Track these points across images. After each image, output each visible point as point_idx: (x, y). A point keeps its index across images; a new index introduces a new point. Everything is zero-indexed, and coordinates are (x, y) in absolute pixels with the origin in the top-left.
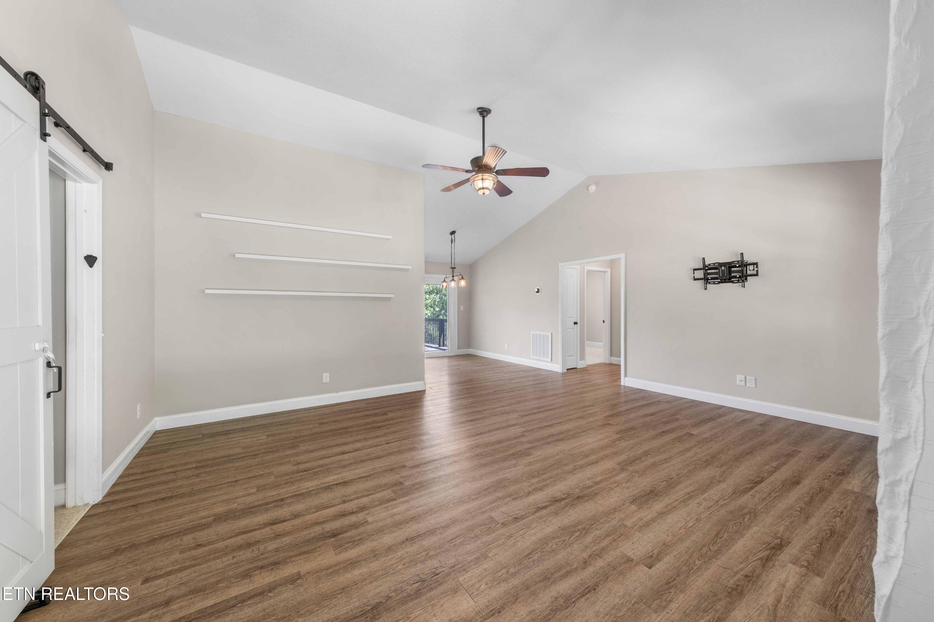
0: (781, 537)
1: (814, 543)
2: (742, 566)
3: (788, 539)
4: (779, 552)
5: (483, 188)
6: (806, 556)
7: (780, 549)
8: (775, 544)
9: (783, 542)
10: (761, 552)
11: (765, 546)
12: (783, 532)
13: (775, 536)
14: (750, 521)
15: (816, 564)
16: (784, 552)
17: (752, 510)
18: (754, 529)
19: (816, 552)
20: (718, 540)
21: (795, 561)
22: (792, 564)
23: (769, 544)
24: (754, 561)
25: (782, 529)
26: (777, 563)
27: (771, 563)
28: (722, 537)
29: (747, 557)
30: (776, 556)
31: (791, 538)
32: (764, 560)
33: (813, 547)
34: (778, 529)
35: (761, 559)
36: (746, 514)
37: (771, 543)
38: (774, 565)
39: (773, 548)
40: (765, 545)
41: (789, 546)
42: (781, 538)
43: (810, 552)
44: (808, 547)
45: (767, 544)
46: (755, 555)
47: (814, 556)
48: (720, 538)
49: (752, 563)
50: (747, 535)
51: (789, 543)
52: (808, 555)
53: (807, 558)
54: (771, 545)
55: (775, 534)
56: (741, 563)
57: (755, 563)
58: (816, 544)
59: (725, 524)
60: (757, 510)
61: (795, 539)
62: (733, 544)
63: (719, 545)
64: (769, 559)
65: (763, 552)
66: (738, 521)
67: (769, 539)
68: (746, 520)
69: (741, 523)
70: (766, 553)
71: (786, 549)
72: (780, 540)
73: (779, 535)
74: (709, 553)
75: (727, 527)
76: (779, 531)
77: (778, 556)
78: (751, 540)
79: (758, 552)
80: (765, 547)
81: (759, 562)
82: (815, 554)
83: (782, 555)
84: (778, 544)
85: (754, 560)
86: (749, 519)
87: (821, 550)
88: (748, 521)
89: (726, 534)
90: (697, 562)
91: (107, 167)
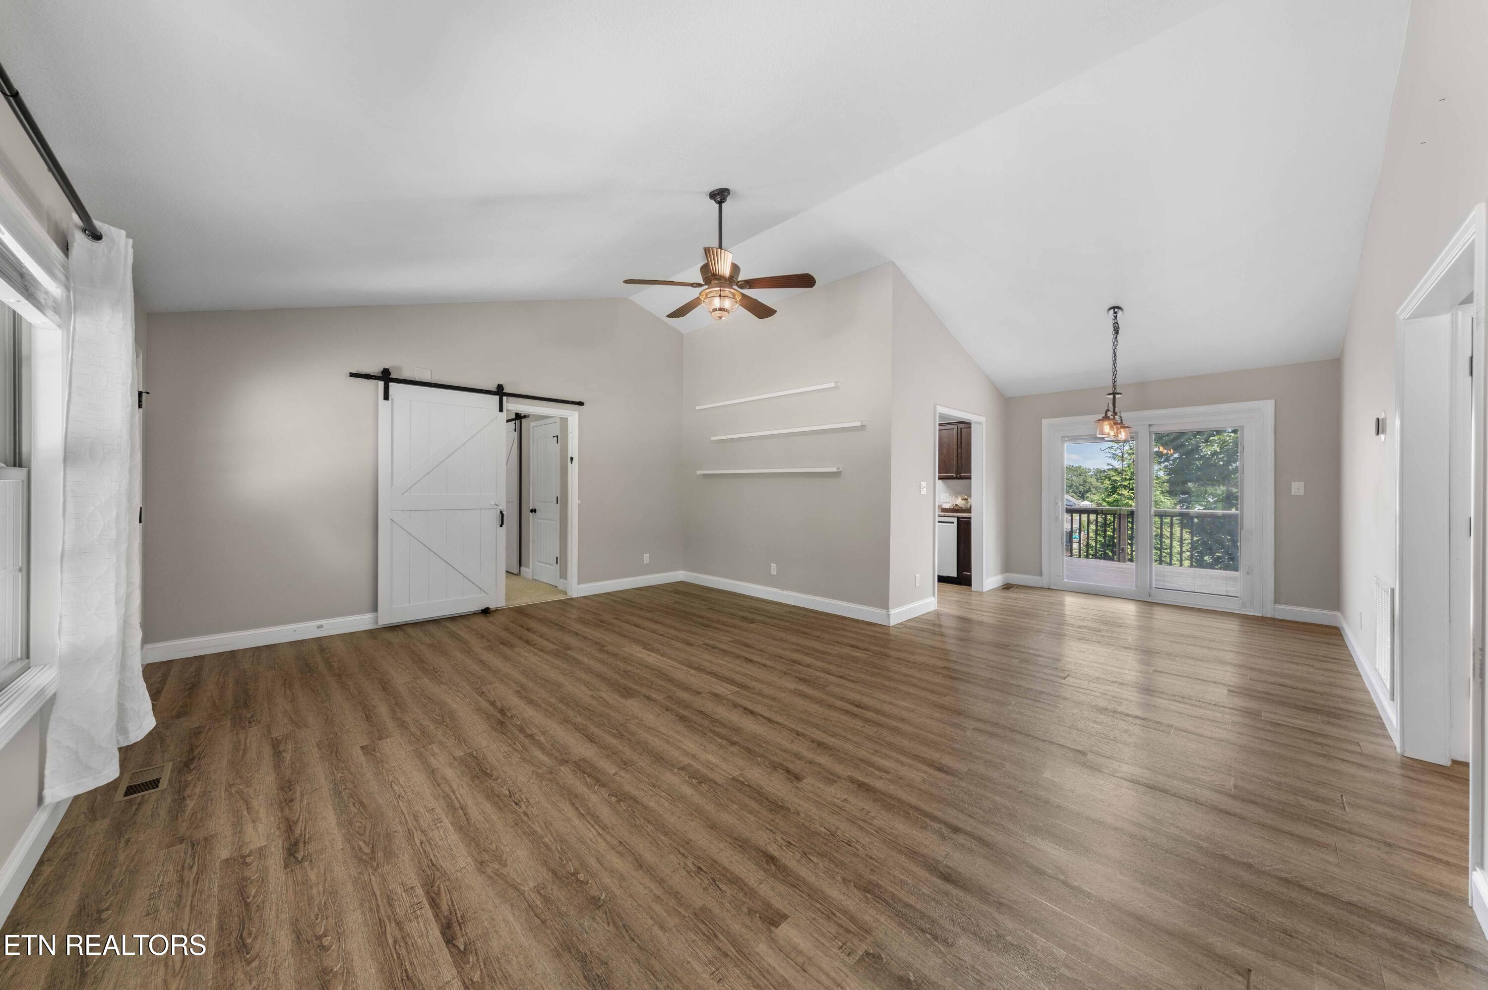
0: (303, 864)
1: (257, 898)
2: (305, 803)
3: (292, 871)
4: (287, 845)
6: (255, 869)
7: (289, 849)
8: (299, 848)
9: (292, 859)
10: (303, 829)
11: (307, 837)
12: (306, 872)
13: (308, 857)
14: (357, 848)
15: (237, 870)
16: (281, 850)
17: (375, 864)
18: (340, 844)
19: (246, 886)
20: (353, 800)
21: (261, 852)
22: (262, 846)
23: (305, 843)
24: (300, 815)
25: (313, 876)
26: (277, 833)
27: (283, 827)
28: (355, 806)
29: (309, 813)
30: (284, 838)
31: (289, 875)
32: (292, 824)
33: (254, 891)
34: (316, 870)
35: (296, 823)
36: (373, 852)
37: (305, 846)
38: (279, 828)
39: (296, 843)
40: (309, 838)
41: (282, 862)
42: (301, 862)
43: (252, 878)
44: (261, 884)
45: (307, 841)
46: (305, 820)
47: (245, 879)
48: (354, 804)
49: (300, 812)
50: (337, 829)
51: (286, 866)
52: (252, 873)
53: (250, 869)
54: (301, 845)
55: (311, 861)
56: (308, 804)
57: (297, 814)
58: (254, 897)
59: (371, 818)
60: (370, 871)
61: (284, 879)
62: (335, 810)
63: (346, 798)
64: (289, 830)
65: (301, 831)
66: (367, 834)
67: (311, 848)
68: (361, 843)
69: (361, 835)
70: (297, 832)
71: (282, 855)
72: (300, 859)
73: (306, 863)
74: (343, 787)
75: (366, 818)
76: (312, 869)
77: (284, 840)
78: (327, 829)
79: (305, 825)
80: (305, 836)
81: (295, 819)
82: (245, 882)
83: (280, 845)
84: (296, 852)
85: (302, 816)
86: (360, 849)
87: (242, 895)
88: (359, 845)
89: (356, 812)
90: (340, 775)
91: (581, 404)
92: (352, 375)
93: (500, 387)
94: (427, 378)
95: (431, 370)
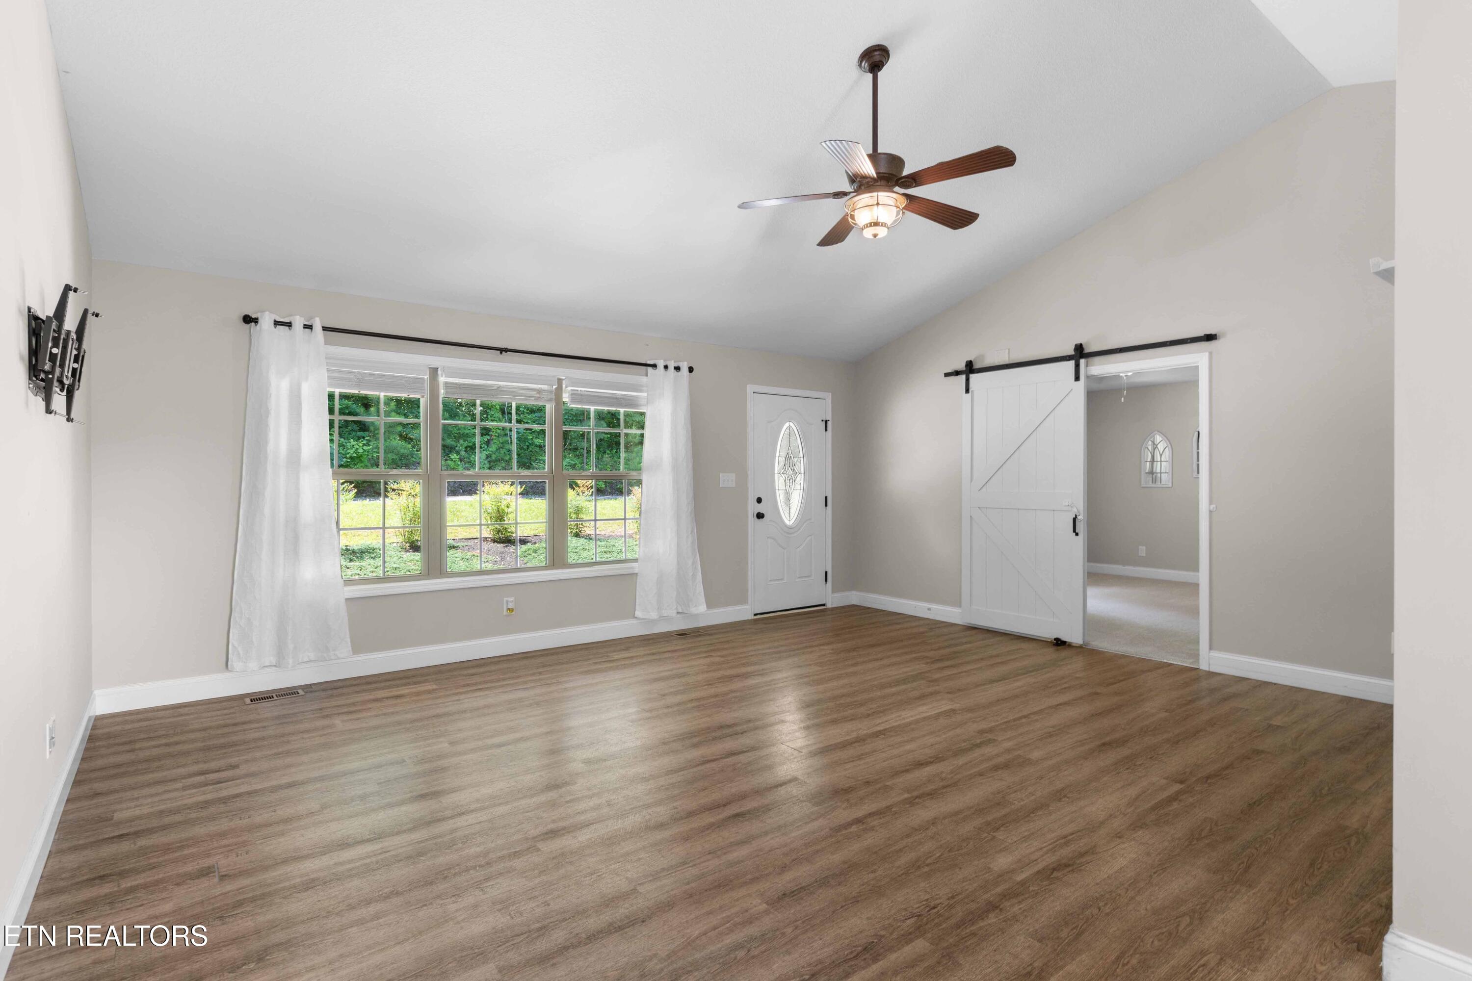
5: (876, 224)
91: (1210, 338)
92: (947, 375)
93: (1079, 348)
94: (1004, 359)
95: (1009, 350)
